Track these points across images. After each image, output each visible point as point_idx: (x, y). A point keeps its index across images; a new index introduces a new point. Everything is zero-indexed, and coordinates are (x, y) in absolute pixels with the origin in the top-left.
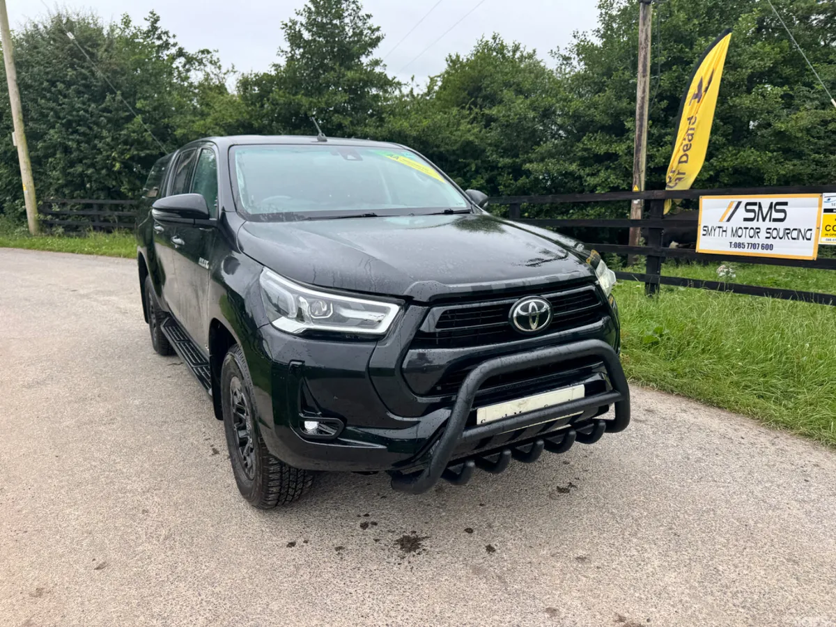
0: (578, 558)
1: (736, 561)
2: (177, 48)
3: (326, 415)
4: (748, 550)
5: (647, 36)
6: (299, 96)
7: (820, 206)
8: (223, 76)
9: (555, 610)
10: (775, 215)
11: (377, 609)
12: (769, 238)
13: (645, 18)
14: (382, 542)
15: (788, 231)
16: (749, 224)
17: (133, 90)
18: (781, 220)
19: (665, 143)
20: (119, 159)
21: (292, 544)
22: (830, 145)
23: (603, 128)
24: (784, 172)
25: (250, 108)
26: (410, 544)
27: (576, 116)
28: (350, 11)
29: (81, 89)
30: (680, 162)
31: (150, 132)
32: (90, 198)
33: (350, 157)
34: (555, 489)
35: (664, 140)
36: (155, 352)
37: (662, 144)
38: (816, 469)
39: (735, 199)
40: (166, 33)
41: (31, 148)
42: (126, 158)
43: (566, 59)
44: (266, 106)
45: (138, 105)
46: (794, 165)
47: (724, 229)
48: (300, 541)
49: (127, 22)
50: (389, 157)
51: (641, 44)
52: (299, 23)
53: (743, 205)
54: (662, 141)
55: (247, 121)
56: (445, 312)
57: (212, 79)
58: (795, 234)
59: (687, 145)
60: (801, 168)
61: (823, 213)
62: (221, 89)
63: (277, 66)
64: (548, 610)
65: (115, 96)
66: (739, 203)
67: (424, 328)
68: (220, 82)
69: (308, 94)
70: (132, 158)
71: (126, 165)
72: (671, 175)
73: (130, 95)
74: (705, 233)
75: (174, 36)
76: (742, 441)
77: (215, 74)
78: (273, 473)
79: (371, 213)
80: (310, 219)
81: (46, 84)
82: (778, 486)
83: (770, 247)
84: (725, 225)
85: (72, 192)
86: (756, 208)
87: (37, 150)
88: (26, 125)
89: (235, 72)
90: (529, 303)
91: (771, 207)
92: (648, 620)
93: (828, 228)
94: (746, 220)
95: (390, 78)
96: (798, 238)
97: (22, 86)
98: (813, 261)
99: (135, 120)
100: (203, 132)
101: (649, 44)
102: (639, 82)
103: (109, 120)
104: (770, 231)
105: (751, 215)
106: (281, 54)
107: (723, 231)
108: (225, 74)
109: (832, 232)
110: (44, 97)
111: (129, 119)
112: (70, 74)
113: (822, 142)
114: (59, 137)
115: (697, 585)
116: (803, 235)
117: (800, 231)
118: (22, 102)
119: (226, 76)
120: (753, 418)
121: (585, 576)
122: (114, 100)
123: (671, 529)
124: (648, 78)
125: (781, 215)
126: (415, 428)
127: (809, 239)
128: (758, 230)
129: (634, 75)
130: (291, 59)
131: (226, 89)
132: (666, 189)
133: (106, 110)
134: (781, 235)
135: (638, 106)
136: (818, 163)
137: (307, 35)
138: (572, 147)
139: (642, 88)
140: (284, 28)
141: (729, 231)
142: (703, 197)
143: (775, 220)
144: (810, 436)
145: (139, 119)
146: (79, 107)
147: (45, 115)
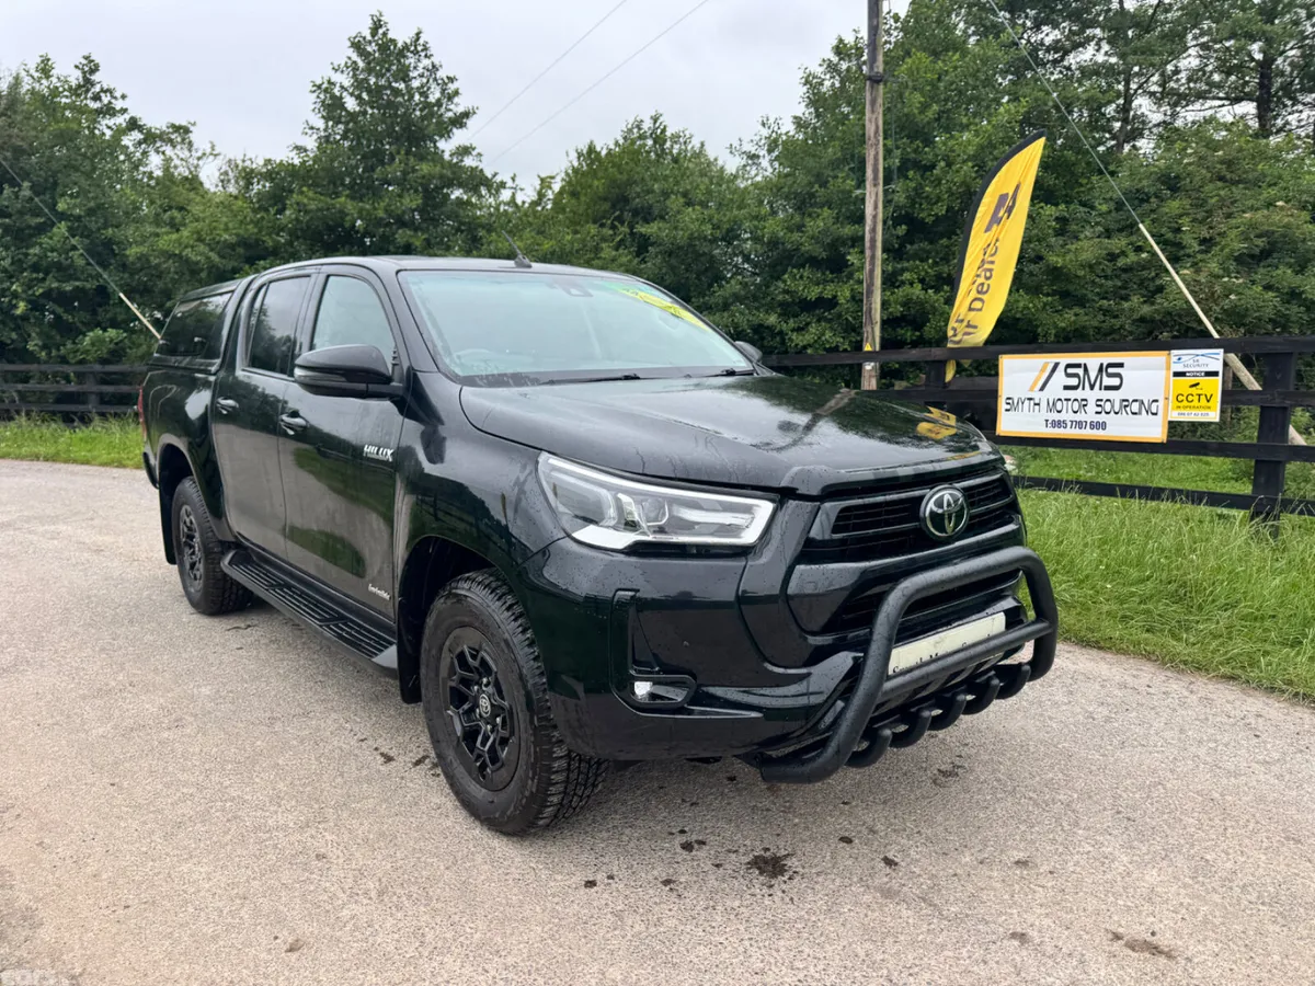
0: (1017, 863)
1: (1224, 846)
2: (127, 117)
3: (665, 671)
4: (1230, 830)
5: (877, 127)
6: (343, 199)
7: (1168, 368)
8: (196, 162)
9: (1023, 934)
10: (1108, 381)
11: (772, 961)
12: (1100, 413)
13: (873, 102)
14: (727, 866)
15: (1125, 404)
16: (1071, 394)
17: (51, 180)
18: (1116, 388)
19: (903, 283)
20: (24, 296)
21: (591, 884)
22: (1120, 288)
23: (814, 262)
24: (1063, 325)
25: (258, 216)
26: (771, 866)
27: (774, 243)
28: (421, 71)
30: (970, 309)
31: (81, 251)
33: (574, 291)
34: (936, 772)
35: (900, 278)
36: (192, 610)
37: (897, 284)
38: (1260, 720)
39: (1051, 359)
40: (109, 91)
42: (37, 294)
43: (753, 157)
44: (288, 212)
45: (61, 206)
46: (1076, 315)
47: (1037, 401)
48: (600, 877)
49: (45, 69)
50: (625, 292)
51: (869, 139)
52: (338, 85)
53: (1061, 368)
54: (897, 280)
55: (254, 237)
56: (844, 510)
57: (176, 167)
58: (1135, 407)
59: (982, 284)
60: (1086, 318)
61: (1172, 378)
62: (193, 183)
63: (300, 149)
64: (1014, 935)
65: (20, 190)
66: (1056, 365)
67: (815, 533)
68: (191, 172)
69: (356, 195)
70: (48, 295)
71: (36, 305)
72: (956, 325)
73: (48, 187)
74: (1008, 407)
75: (123, 97)
76: (1150, 690)
77: (182, 159)
78: (557, 772)
79: (631, 374)
80: (552, 382)
82: (1226, 745)
83: (1103, 426)
84: (1037, 395)
86: (1080, 371)
89: (216, 155)
90: (943, 496)
91: (1101, 370)
92: (1153, 934)
93: (1180, 398)
94: (1067, 388)
95: (489, 174)
96: (1140, 413)
98: (1162, 444)
99: (55, 230)
100: (177, 252)
101: (881, 139)
102: (868, 194)
103: (7, 230)
104: (1102, 403)
105: (1074, 381)
106: (310, 132)
107: (1035, 404)
108: (199, 159)
109: (1185, 403)
111: (43, 229)
113: (1110, 283)
115: (1191, 882)
116: (1146, 408)
117: (1142, 403)
119: (201, 163)
120: (1149, 659)
121: (1039, 886)
122: (17, 197)
123: (1119, 812)
124: (881, 188)
125: (1115, 381)
126: (805, 683)
127: (1156, 414)
128: (1084, 403)
129: (861, 183)
130: (326, 140)
131: (201, 184)
132: (950, 345)
134: (1117, 409)
135: (867, 228)
136: (1106, 312)
137: (351, 104)
138: (768, 287)
139: (872, 201)
140: (314, 91)
141: (1044, 405)
142: (1004, 356)
143: (1108, 388)
144: (1232, 678)
145: (62, 228)
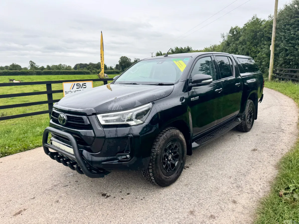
29: (296, 26)
32: (292, 68)
41: (275, 50)
81: (283, 27)
85: (285, 66)
87: (277, 51)
88: (275, 43)
97: (276, 29)
110: (282, 32)
112: (292, 21)
114: (283, 46)
118: (276, 34)
146: (292, 33)
147: (281, 38)
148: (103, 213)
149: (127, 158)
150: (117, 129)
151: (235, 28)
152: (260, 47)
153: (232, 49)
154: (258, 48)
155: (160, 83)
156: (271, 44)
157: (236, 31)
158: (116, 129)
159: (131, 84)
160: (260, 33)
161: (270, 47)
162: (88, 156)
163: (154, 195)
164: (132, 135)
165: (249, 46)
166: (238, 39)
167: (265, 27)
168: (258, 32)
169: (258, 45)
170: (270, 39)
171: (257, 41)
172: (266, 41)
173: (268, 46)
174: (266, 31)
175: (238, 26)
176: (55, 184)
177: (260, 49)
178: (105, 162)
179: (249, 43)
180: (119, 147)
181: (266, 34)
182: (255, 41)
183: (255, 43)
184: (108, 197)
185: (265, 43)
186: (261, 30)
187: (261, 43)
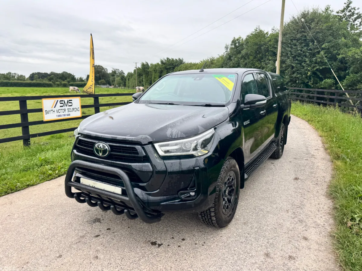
2: (358, 14)
17: (324, 39)
20: (311, 71)
29: (303, 41)
32: (298, 87)
40: (354, 8)
41: (281, 67)
42: (314, 70)
45: (323, 46)
65: (314, 43)
70: (317, 70)
71: (314, 73)
73: (322, 42)
75: (358, 9)
81: (290, 41)
85: (292, 84)
87: (283, 68)
88: (281, 58)
97: (282, 43)
103: (310, 54)
110: (288, 47)
111: (319, 53)
112: (298, 36)
114: (290, 62)
118: (282, 49)
122: (313, 45)
133: (310, 50)
145: (322, 53)
146: (299, 49)
147: (287, 54)
148: (165, 267)
149: (190, 196)
150: (181, 160)
151: (238, 40)
152: (264, 63)
153: (233, 64)
154: (262, 64)
155: (208, 104)
156: (276, 60)
157: (239, 43)
158: (179, 161)
159: (166, 104)
160: (265, 47)
161: (275, 63)
162: (143, 195)
163: (215, 238)
164: (198, 168)
165: (252, 61)
166: (240, 52)
167: (270, 41)
168: (263, 46)
169: (263, 61)
170: (275, 54)
171: (260, 55)
172: (271, 56)
173: (273, 62)
174: (270, 45)
175: (241, 37)
176: (81, 234)
177: (265, 64)
178: (165, 203)
179: (252, 58)
180: (183, 183)
181: (271, 49)
182: (258, 56)
183: (258, 58)
184: (159, 245)
185: (270, 58)
186: (265, 44)
187: (265, 58)
